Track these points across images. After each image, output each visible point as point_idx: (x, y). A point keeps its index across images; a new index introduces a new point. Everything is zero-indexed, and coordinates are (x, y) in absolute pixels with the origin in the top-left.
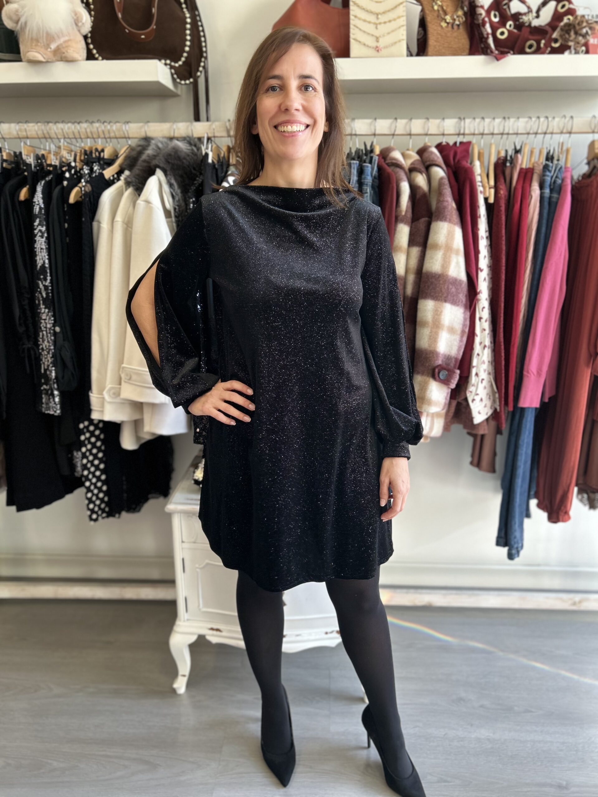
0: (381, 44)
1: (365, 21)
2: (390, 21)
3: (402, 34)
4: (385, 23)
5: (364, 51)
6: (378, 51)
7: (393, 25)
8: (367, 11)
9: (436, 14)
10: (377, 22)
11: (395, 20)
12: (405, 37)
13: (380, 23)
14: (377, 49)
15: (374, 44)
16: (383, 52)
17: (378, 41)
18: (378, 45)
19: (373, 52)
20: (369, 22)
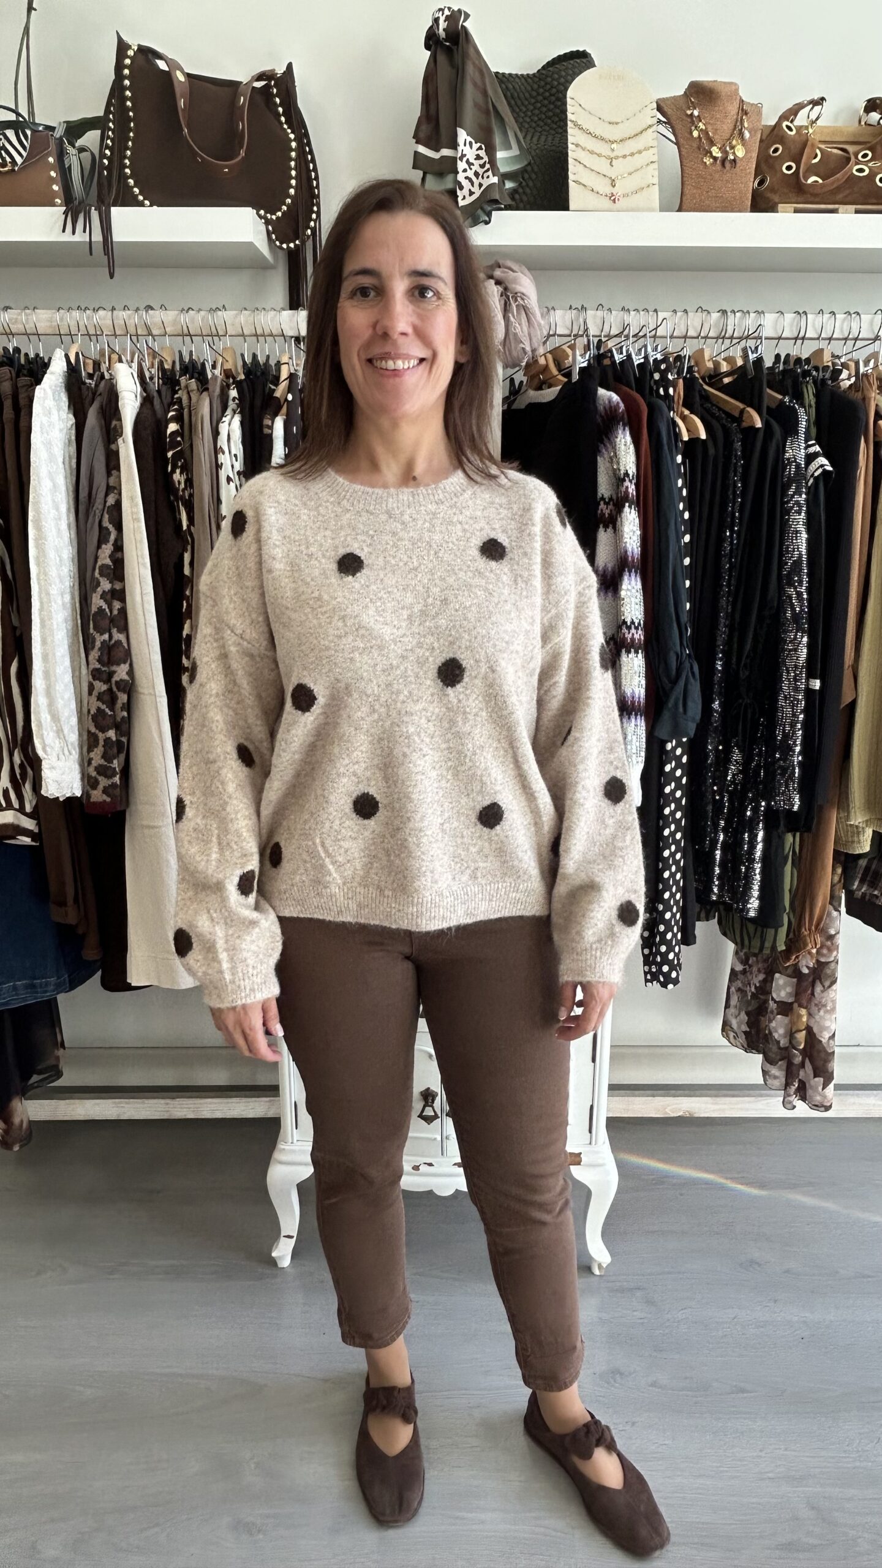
0: (618, 190)
1: (592, 152)
2: (632, 154)
3: (652, 175)
4: (624, 156)
5: (593, 201)
6: (614, 201)
7: (639, 160)
8: (595, 137)
9: (695, 145)
10: (613, 155)
11: (640, 152)
12: (656, 180)
13: (617, 158)
14: (613, 198)
15: (608, 190)
16: (622, 203)
17: (614, 186)
18: (614, 191)
19: (607, 203)
20: (599, 155)
